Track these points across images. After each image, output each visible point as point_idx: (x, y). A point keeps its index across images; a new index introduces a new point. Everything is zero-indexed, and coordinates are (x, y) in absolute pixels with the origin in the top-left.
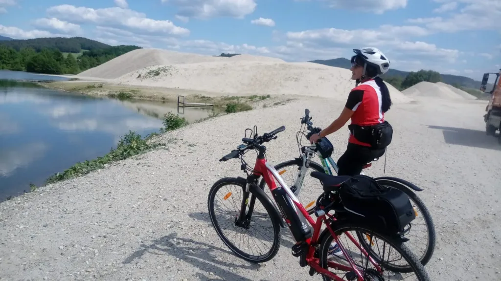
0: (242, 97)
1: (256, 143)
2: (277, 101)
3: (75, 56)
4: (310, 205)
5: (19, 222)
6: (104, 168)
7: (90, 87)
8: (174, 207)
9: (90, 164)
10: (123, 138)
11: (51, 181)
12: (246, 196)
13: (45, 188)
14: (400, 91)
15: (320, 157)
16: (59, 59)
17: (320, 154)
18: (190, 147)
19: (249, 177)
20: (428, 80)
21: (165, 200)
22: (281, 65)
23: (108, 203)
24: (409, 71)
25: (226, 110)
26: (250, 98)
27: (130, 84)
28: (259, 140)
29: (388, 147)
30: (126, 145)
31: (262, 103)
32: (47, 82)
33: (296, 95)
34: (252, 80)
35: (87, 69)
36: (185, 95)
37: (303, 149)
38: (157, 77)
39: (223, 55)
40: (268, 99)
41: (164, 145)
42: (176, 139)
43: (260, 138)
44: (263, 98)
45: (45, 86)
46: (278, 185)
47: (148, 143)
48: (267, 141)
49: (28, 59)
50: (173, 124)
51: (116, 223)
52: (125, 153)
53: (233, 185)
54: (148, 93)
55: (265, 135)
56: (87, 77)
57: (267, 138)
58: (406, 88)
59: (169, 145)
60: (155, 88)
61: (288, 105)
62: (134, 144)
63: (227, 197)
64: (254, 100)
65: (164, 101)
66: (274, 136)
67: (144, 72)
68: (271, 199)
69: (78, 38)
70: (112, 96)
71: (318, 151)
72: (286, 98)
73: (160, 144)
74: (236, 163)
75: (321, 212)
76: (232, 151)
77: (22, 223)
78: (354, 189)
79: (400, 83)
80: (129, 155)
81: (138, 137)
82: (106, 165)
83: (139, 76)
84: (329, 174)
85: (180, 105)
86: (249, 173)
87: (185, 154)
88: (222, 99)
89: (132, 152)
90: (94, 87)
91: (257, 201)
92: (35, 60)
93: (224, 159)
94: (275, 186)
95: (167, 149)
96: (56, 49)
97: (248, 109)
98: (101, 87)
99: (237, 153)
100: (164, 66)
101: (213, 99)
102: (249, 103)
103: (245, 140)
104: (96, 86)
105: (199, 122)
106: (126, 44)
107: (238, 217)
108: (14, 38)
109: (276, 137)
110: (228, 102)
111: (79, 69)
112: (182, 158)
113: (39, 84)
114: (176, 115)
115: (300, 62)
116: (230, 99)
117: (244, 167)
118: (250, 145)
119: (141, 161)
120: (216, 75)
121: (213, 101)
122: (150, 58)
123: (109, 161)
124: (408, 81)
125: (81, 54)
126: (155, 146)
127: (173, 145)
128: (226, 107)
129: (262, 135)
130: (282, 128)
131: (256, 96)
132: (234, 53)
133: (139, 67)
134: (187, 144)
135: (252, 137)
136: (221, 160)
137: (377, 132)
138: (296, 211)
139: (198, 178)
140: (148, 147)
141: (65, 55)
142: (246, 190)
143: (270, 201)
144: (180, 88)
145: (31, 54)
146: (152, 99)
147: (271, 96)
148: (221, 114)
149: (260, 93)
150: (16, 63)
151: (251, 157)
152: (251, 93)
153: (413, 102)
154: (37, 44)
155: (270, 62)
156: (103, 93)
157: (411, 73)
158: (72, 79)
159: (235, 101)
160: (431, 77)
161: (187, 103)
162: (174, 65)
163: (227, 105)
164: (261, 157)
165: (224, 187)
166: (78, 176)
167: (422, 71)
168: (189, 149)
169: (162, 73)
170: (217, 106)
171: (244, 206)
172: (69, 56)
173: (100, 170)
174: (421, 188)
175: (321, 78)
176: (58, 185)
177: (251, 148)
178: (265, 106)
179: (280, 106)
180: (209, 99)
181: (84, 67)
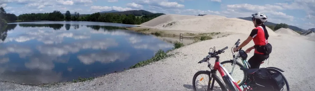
0: (208, 33)
1: (215, 54)
2: (223, 35)
3: (140, 17)
4: (238, 82)
5: (120, 82)
6: (149, 64)
7: (145, 30)
8: (177, 83)
9: (144, 62)
10: (157, 52)
11: (131, 68)
12: (210, 79)
13: (128, 70)
14: (274, 31)
15: (242, 60)
16: (134, 18)
17: (242, 59)
18: (185, 56)
19: (212, 70)
20: (284, 27)
21: (174, 80)
22: (225, 19)
23: (151, 79)
24: (277, 23)
25: (201, 40)
26: (211, 34)
27: (160, 29)
28: (216, 53)
29: (270, 54)
30: (158, 55)
31: (217, 36)
32: (129, 27)
33: (232, 32)
34: (212, 26)
35: (144, 23)
36: (183, 33)
37: (234, 56)
38: (171, 26)
39: (199, 15)
40: (219, 34)
41: (174, 55)
42: (178, 53)
43: (217, 52)
44: (217, 34)
45: (129, 29)
46: (225, 74)
47: (167, 54)
48: (220, 53)
49: (123, 19)
50: (178, 46)
51: (153, 89)
52: (158, 59)
53: (204, 74)
54: (167, 33)
55: (219, 51)
56: (143, 26)
57: (220, 52)
58: (276, 30)
59: (176, 55)
60: (170, 31)
61: (228, 37)
62: (161, 55)
63: (201, 80)
64: (213, 34)
65: (174, 36)
66: (223, 51)
67: (165, 24)
68: (222, 81)
69: (141, 10)
70: (152, 34)
71: (241, 57)
72: (228, 34)
73: (172, 55)
74: (205, 64)
75: (245, 86)
76: (204, 59)
77: (121, 83)
78: (260, 74)
79: (274, 28)
80: (159, 59)
81: (163, 51)
82: (150, 63)
83: (164, 26)
84: (246, 67)
85: (181, 37)
86: (212, 68)
87: (182, 59)
88: (199, 34)
89: (160, 58)
90: (146, 30)
91: (216, 82)
92: (126, 19)
93: (200, 62)
94: (224, 74)
95: (175, 57)
96: (134, 15)
97: (211, 38)
98: (149, 30)
99: (206, 60)
100: (174, 21)
101: (195, 34)
102: (211, 36)
103: (209, 53)
104: (147, 29)
105: (189, 45)
106: (159, 13)
107: (206, 90)
108: (119, 11)
109: (224, 52)
110: (202, 36)
111: (141, 23)
112: (181, 61)
113: (126, 28)
114: (179, 42)
115: (233, 18)
116: (202, 34)
117: (209, 66)
118: (212, 56)
119: (164, 62)
120: (196, 24)
121: (195, 35)
122: (169, 18)
123: (151, 62)
124: (276, 27)
125: (142, 17)
126: (170, 56)
127: (177, 55)
128: (201, 38)
129: (218, 51)
130: (227, 48)
131: (214, 33)
132: (204, 14)
133: (164, 22)
134: (184, 55)
135: (213, 52)
136: (198, 63)
137: (266, 47)
138: (234, 86)
139: (188, 70)
140: (167, 56)
141: (136, 17)
142: (210, 77)
143: (221, 81)
144: (181, 30)
145: (124, 17)
146: (169, 35)
147: (221, 33)
148: (199, 41)
149: (216, 31)
150: (119, 20)
151: (212, 61)
152: (212, 31)
153: (279, 36)
154: (127, 13)
155: (220, 18)
156: (149, 32)
157: (278, 24)
158: (138, 27)
159: (205, 35)
160: (285, 26)
161: (184, 36)
162: (178, 20)
163: (201, 37)
164: (217, 61)
165: (200, 75)
166: (140, 67)
167: (281, 24)
168: (185, 57)
169: (173, 24)
170: (197, 37)
171: (209, 84)
172: (138, 17)
173: (148, 65)
174: (284, 71)
175: (242, 25)
176: (133, 70)
177: (213, 57)
178: (218, 37)
179: (225, 37)
180: (193, 34)
181: (143, 22)
